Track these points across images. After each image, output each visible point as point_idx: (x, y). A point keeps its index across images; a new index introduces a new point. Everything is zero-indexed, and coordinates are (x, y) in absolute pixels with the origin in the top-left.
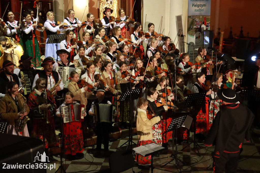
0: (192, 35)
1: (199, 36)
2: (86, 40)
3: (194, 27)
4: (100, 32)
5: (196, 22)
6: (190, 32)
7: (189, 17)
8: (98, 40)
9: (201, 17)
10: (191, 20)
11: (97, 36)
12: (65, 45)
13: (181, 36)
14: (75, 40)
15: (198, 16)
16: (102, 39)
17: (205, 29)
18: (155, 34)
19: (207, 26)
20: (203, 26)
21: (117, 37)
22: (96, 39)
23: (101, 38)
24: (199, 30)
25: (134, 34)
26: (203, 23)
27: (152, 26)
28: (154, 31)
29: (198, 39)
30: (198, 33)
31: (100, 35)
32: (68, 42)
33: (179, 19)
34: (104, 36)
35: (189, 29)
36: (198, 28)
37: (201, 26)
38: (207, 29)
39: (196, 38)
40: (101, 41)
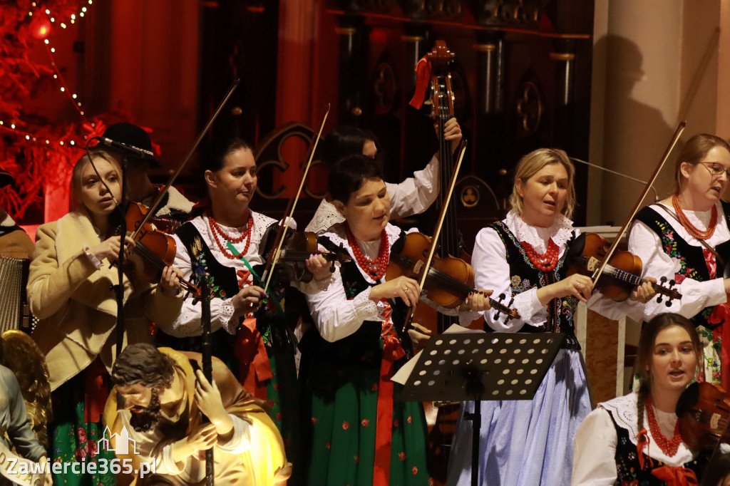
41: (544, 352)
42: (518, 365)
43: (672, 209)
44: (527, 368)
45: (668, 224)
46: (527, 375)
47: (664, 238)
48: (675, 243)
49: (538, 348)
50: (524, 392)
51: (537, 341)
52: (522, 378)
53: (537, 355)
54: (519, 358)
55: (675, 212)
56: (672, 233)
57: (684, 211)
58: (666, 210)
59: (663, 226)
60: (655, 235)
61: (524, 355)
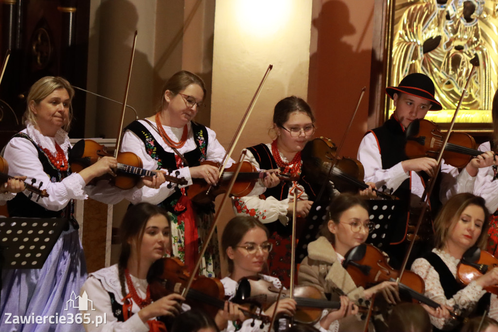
4: (337, 221)
8: (323, 268)
11: (318, 248)
12: (112, 295)
14: (180, 269)
22: (311, 262)
23: (341, 258)
32: (134, 279)
34: (362, 249)
41: (50, 232)
42: (31, 242)
43: (155, 124)
44: (38, 245)
45: (151, 134)
46: (37, 250)
47: (147, 144)
48: (155, 148)
49: (46, 229)
50: (34, 263)
51: (45, 225)
52: (34, 252)
53: (46, 235)
54: (32, 237)
55: (156, 126)
56: (153, 141)
57: (163, 126)
58: (150, 124)
59: (147, 136)
60: (141, 141)
61: (35, 235)
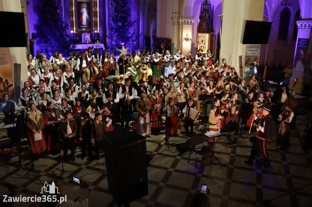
0: (248, 67)
1: (252, 68)
2: (186, 67)
3: (249, 63)
5: (251, 59)
6: (246, 65)
7: (246, 57)
8: (193, 67)
9: (254, 57)
10: (247, 58)
13: (241, 67)
15: (252, 57)
16: (196, 67)
17: (256, 64)
18: (226, 65)
19: (257, 62)
20: (255, 62)
21: (206, 66)
24: (253, 64)
25: (214, 65)
26: (255, 61)
27: (225, 60)
28: (226, 63)
29: (251, 70)
30: (252, 66)
31: (194, 64)
33: (241, 57)
35: (246, 64)
36: (252, 63)
37: (253, 62)
38: (257, 64)
39: (250, 69)
40: (195, 68)
